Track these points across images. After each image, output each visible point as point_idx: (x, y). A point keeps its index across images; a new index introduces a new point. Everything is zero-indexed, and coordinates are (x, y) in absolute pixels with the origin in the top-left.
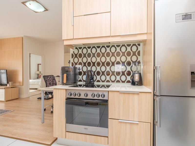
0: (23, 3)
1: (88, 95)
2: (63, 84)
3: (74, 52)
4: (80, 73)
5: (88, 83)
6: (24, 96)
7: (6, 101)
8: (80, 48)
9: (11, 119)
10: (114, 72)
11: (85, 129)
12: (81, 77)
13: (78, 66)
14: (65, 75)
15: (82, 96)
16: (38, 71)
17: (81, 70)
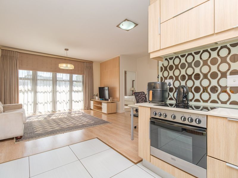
0: (118, 26)
1: (176, 118)
2: (150, 102)
3: (163, 64)
4: (171, 90)
5: (180, 102)
6: (120, 111)
7: (108, 114)
8: (171, 59)
9: (109, 129)
10: (226, 87)
11: (172, 159)
12: (171, 94)
13: (167, 81)
14: (151, 92)
15: (169, 118)
16: (133, 87)
17: (172, 86)
